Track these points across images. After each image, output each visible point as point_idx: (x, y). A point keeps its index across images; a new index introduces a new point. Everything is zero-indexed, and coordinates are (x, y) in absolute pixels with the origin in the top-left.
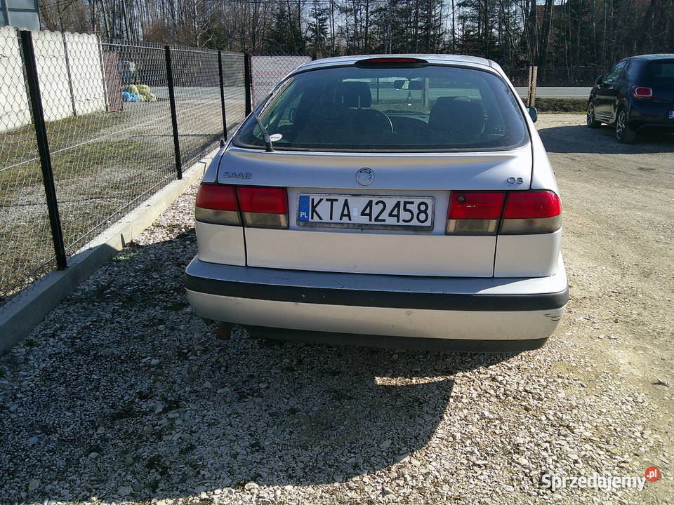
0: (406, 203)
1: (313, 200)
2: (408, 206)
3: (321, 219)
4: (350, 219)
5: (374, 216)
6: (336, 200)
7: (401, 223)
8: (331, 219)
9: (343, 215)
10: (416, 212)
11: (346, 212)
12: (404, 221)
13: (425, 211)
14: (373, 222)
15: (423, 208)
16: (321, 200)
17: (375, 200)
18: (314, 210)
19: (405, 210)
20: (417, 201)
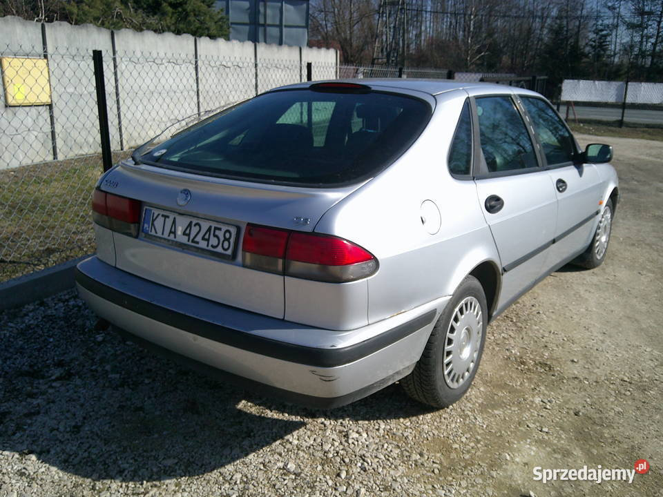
0: (216, 228)
1: (154, 213)
2: (217, 232)
3: (156, 233)
4: (175, 237)
5: (192, 237)
6: (168, 217)
7: (210, 248)
8: (163, 234)
9: (171, 232)
10: (222, 239)
11: (173, 230)
12: (212, 246)
13: (228, 240)
14: (190, 243)
15: (227, 235)
16: (159, 215)
17: (195, 221)
18: (153, 224)
19: (215, 236)
20: (224, 228)
